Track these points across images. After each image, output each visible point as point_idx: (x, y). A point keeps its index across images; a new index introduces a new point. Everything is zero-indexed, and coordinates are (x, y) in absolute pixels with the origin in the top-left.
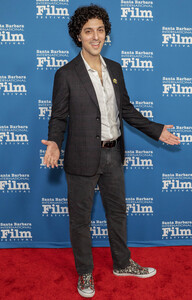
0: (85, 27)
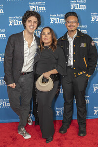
0: (29, 19)
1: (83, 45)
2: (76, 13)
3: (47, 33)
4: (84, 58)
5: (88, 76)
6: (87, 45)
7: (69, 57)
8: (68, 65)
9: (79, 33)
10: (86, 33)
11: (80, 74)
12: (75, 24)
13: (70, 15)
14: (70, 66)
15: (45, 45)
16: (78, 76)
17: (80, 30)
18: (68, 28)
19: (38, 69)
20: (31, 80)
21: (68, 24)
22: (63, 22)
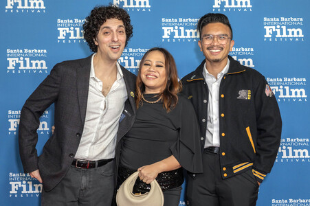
1: (245, 94)
2: (226, 18)
3: (154, 64)
4: (248, 129)
5: (257, 174)
6: (254, 95)
7: (209, 124)
8: (207, 145)
9: (234, 65)
10: (252, 66)
11: (237, 168)
12: (224, 42)
13: (212, 21)
14: (212, 148)
15: (148, 92)
16: (232, 175)
17: (235, 58)
18: (207, 52)
19: (127, 152)
20: (108, 182)
21: (207, 42)
22: (193, 36)
